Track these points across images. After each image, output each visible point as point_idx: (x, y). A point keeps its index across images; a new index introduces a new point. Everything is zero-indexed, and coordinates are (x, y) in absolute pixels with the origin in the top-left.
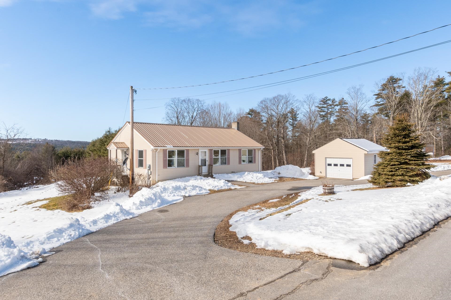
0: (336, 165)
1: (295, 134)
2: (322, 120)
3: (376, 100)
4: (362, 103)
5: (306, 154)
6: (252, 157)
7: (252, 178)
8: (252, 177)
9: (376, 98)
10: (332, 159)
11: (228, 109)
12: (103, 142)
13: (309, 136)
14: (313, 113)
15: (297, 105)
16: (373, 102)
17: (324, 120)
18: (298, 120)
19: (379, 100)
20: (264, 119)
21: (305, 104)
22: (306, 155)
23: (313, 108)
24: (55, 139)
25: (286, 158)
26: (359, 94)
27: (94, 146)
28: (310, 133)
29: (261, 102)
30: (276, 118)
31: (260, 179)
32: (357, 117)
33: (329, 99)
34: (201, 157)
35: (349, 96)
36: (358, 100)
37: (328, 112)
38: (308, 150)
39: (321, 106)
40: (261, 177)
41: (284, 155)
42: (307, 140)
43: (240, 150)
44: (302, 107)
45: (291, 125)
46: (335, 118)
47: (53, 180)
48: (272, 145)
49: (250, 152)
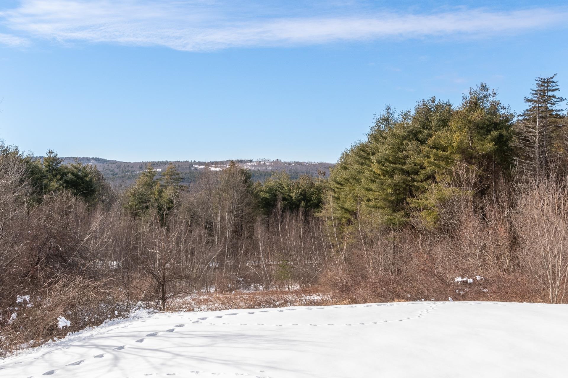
12: (368, 154)
24: (297, 161)
27: (346, 168)
47: (63, 322)
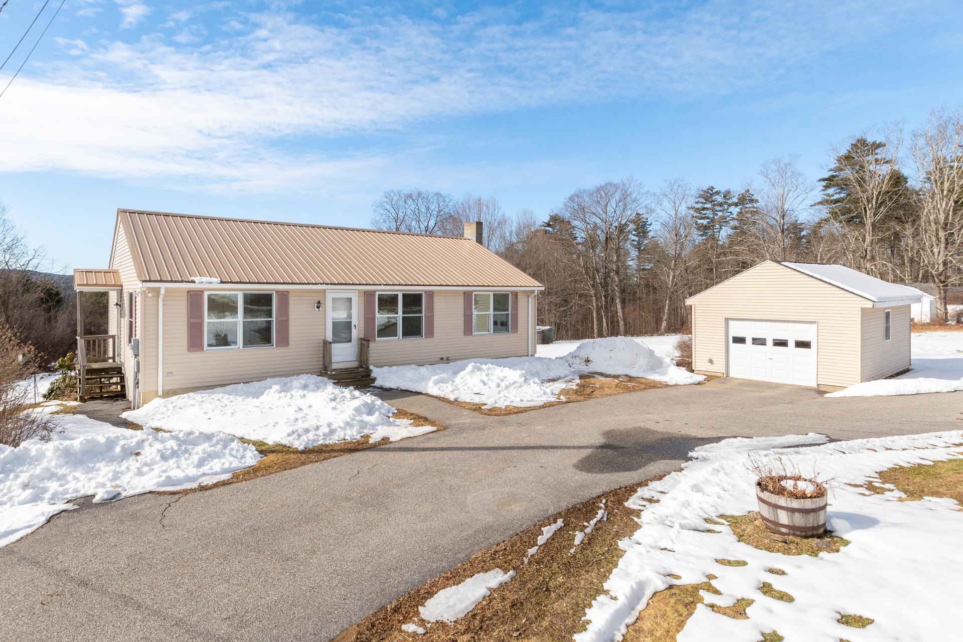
0: (759, 342)
1: (643, 266)
2: (702, 235)
3: (823, 190)
4: (795, 194)
5: (667, 306)
6: (508, 315)
7: (485, 384)
8: (485, 379)
9: (824, 186)
10: (748, 322)
11: (497, 210)
13: (672, 267)
14: (683, 219)
15: (647, 202)
16: (818, 194)
17: (706, 236)
18: (650, 237)
19: (831, 191)
20: (581, 236)
21: (665, 201)
22: (667, 308)
23: (683, 210)
25: (624, 314)
26: (788, 174)
28: (675, 261)
29: (571, 198)
30: (603, 231)
31: (511, 389)
32: (783, 225)
33: (717, 192)
34: (334, 314)
35: (765, 179)
36: (786, 190)
37: (714, 218)
38: (670, 298)
39: (700, 206)
40: (515, 383)
41: (619, 306)
42: (669, 276)
43: (467, 295)
44: (659, 206)
45: (634, 246)
46: (730, 232)
48: (593, 286)
49: (501, 301)
